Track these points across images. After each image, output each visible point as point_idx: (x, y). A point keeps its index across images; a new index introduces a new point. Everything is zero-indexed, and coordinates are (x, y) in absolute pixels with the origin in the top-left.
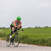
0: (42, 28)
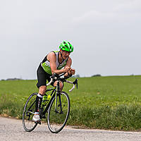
0: (85, 78)
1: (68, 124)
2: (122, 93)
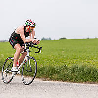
1: (38, 77)
2: (80, 52)
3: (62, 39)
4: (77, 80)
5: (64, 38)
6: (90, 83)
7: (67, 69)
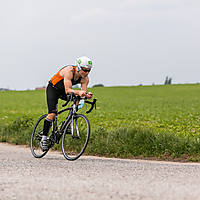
3: (96, 86)
4: (122, 154)
5: (101, 86)
6: (144, 158)
7: (105, 135)
